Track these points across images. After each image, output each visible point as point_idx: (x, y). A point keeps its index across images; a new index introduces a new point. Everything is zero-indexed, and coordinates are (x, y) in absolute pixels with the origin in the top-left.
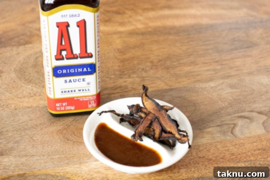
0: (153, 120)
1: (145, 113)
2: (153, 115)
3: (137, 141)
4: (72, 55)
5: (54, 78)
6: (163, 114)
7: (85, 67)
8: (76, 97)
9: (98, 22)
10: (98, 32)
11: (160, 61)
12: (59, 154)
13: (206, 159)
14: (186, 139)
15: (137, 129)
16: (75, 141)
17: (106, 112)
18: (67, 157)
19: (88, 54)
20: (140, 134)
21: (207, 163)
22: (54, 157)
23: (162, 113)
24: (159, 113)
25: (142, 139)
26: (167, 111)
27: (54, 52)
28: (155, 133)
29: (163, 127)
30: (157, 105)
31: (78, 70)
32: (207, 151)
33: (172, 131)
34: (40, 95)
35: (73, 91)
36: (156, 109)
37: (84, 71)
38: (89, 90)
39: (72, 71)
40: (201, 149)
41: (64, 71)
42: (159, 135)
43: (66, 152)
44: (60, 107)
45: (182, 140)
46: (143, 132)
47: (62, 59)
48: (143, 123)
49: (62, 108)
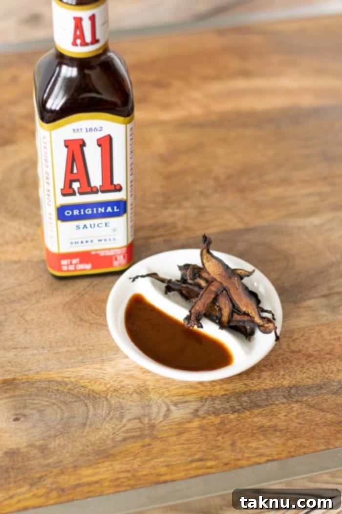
0: (219, 293)
1: (207, 281)
2: (219, 284)
3: (193, 327)
4: (90, 188)
5: (59, 222)
6: (235, 284)
7: (109, 206)
8: (93, 251)
9: (131, 137)
10: (131, 153)
11: (229, 177)
12: (68, 346)
13: (303, 354)
14: (271, 325)
15: (193, 307)
16: (92, 322)
17: (143, 276)
18: (81, 351)
19: (115, 186)
20: (198, 316)
21: (304, 362)
22: (60, 350)
23: (234, 281)
24: (228, 281)
25: (201, 324)
26: (242, 278)
27: (60, 184)
28: (221, 315)
29: (236, 305)
30: (226, 267)
31: (97, 210)
32: (305, 340)
33: (250, 312)
34: (33, 240)
35: (90, 241)
36: (224, 274)
37: (108, 211)
38: (114, 239)
39: (88, 211)
40: (295, 336)
41: (76, 212)
42: (229, 317)
43: (79, 342)
44: (68, 265)
45: (266, 328)
46: (204, 312)
47: (74, 194)
48: (203, 297)
49: (72, 268)
